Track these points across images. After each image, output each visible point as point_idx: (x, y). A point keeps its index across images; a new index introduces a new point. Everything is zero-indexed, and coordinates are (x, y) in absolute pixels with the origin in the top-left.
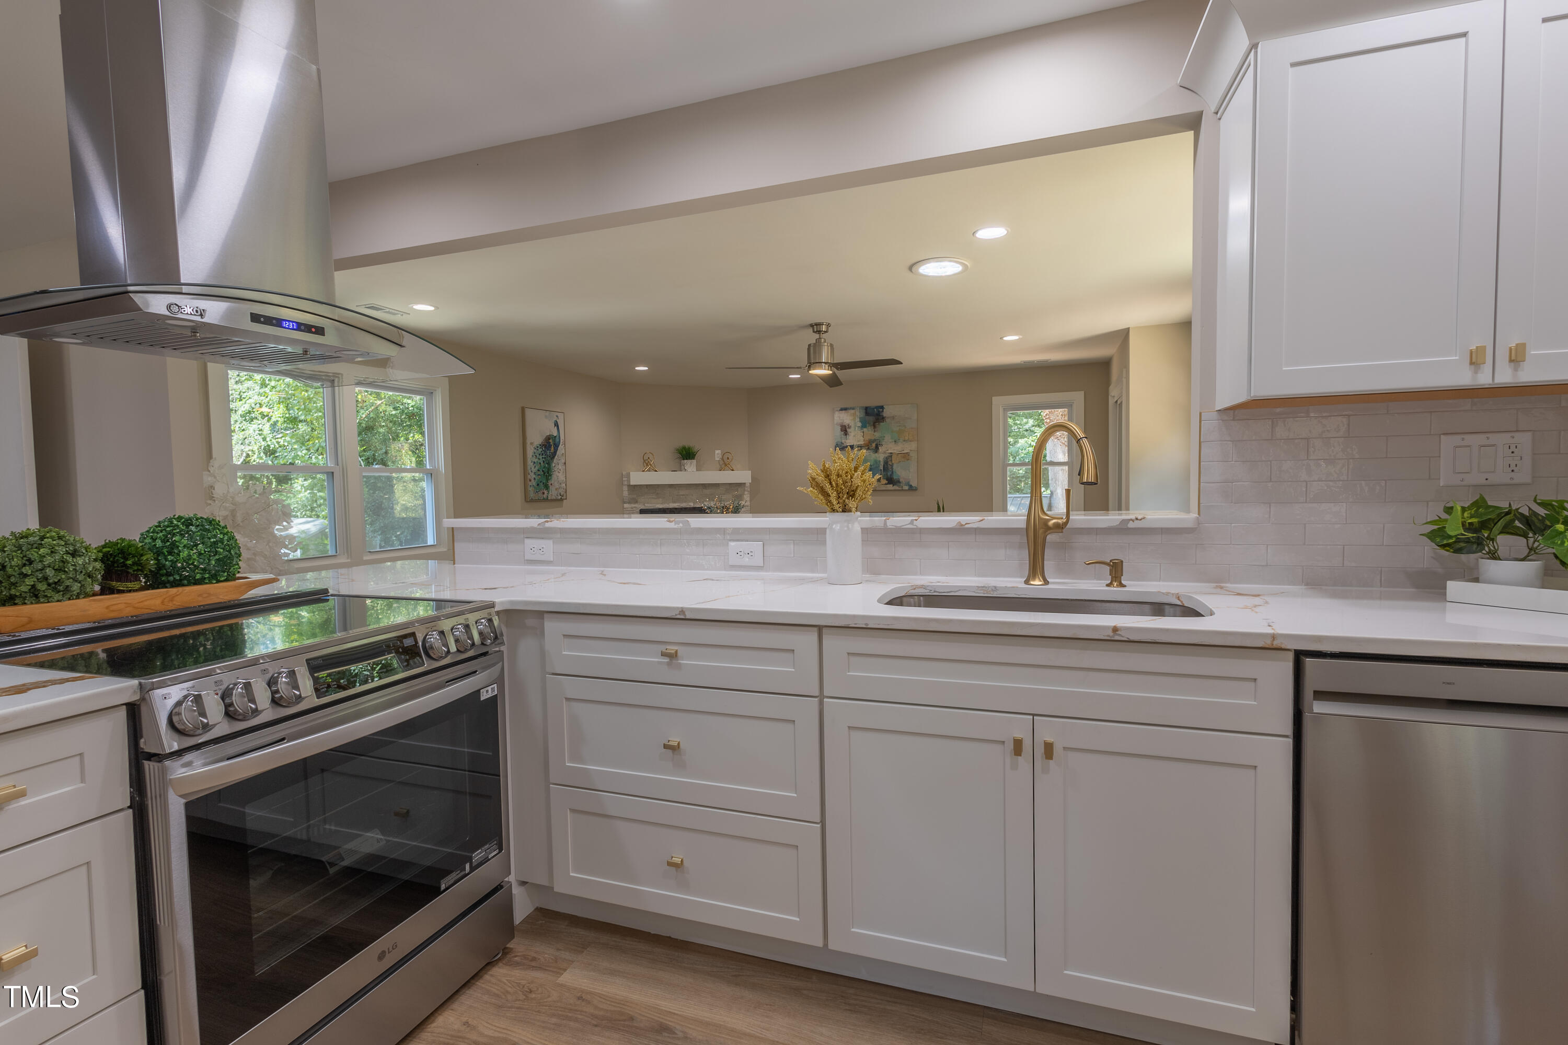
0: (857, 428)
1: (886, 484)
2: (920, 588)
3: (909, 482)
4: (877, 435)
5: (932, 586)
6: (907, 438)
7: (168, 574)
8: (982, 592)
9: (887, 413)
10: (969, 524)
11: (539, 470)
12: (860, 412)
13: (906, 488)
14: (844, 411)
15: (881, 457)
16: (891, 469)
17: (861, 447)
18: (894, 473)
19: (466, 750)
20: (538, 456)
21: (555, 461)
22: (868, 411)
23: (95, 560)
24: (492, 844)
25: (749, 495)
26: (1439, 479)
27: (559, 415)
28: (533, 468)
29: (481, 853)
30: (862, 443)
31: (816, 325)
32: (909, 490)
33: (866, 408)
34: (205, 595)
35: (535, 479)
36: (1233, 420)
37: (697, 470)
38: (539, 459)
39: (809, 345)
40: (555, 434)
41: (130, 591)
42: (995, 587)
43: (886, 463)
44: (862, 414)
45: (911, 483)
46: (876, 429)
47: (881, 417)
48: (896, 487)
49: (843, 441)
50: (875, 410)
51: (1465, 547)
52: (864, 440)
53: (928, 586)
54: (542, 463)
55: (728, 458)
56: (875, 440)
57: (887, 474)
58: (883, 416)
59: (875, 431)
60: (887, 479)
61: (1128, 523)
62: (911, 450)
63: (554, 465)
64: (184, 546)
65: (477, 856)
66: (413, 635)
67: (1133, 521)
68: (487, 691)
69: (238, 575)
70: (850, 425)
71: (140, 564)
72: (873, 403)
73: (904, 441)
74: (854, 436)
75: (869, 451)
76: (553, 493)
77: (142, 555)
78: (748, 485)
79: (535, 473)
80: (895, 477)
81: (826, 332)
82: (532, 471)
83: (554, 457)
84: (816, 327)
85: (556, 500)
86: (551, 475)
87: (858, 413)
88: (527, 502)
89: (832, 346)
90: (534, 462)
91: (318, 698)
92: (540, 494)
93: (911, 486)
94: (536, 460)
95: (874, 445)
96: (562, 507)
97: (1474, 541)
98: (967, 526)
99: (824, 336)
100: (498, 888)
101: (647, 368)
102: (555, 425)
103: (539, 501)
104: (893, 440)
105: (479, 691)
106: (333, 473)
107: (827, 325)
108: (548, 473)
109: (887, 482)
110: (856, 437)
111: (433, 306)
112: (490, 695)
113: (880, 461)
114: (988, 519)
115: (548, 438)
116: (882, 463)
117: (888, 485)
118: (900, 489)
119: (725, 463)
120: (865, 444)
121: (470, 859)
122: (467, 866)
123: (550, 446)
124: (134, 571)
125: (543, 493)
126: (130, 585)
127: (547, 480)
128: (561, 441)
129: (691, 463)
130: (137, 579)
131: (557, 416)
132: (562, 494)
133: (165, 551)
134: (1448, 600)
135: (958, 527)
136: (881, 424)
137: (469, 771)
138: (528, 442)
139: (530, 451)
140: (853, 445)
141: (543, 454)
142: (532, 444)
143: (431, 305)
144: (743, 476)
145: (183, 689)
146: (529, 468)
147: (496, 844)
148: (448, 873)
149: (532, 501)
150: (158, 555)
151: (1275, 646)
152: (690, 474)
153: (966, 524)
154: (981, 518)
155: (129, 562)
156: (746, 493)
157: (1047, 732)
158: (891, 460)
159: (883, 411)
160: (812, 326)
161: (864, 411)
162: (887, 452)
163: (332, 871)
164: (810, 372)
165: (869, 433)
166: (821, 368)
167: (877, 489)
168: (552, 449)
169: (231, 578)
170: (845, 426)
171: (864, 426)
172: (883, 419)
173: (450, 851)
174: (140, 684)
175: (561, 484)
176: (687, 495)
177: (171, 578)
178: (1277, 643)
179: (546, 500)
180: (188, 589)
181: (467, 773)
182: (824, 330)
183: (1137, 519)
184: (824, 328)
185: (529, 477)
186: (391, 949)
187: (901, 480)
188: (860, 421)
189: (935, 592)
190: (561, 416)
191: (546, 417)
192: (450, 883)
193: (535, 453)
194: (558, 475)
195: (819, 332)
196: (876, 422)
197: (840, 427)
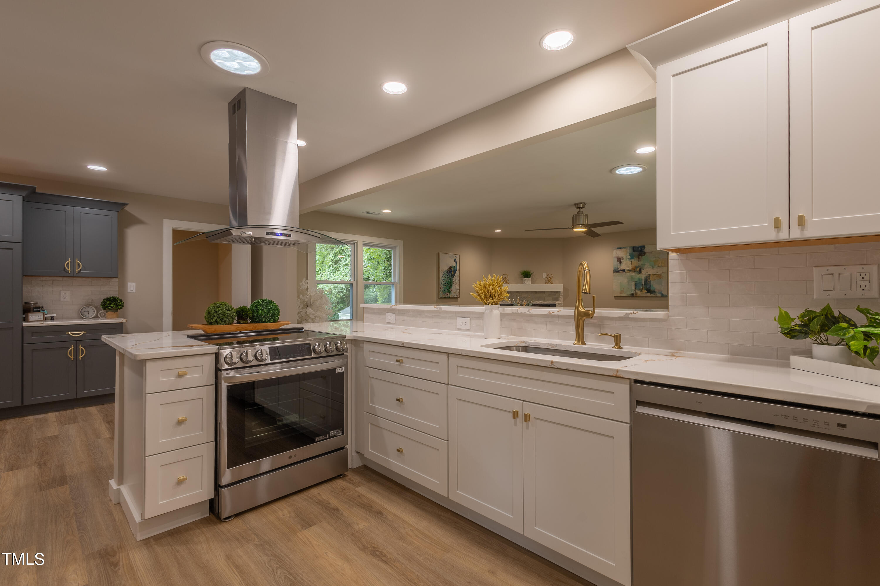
0: (627, 259)
1: (646, 293)
2: (523, 343)
3: (662, 292)
4: (640, 263)
5: (528, 342)
6: (660, 265)
7: (256, 319)
8: (550, 346)
9: (647, 250)
10: (553, 312)
11: (445, 283)
12: (629, 250)
13: (660, 295)
14: (619, 250)
15: (643, 276)
16: (649, 284)
17: (630, 270)
18: (651, 286)
19: (331, 391)
20: (445, 276)
21: (454, 278)
22: (634, 249)
23: (234, 312)
24: (339, 430)
25: (562, 298)
26: (814, 294)
27: (457, 256)
28: (442, 282)
29: (334, 432)
30: (631, 268)
31: (577, 204)
32: (661, 297)
33: (633, 248)
34: (266, 327)
35: (443, 287)
36: (687, 259)
37: (531, 284)
38: (446, 278)
39: (573, 215)
40: (455, 265)
41: (244, 324)
42: (556, 344)
43: (646, 280)
44: (631, 251)
45: (663, 293)
46: (639, 260)
47: (643, 252)
48: (652, 295)
49: (619, 267)
50: (639, 248)
51: (798, 335)
52: (632, 267)
53: (527, 342)
54: (447, 279)
55: (550, 277)
56: (639, 266)
57: (647, 287)
58: (644, 252)
59: (639, 261)
60: (647, 290)
61: (629, 315)
62: (663, 272)
63: (453, 281)
64: (260, 309)
65: (332, 433)
66: (309, 344)
67: (632, 314)
68: (339, 370)
69: (278, 321)
70: (623, 257)
71: (247, 315)
72: (637, 244)
73: (658, 267)
74: (626, 264)
75: (635, 273)
76: (452, 295)
77: (248, 312)
78: (562, 292)
79: (443, 285)
80: (652, 289)
81: (583, 208)
82: (442, 284)
83: (453, 277)
84: (577, 205)
85: (454, 298)
86: (452, 286)
87: (628, 251)
88: (439, 298)
89: (587, 215)
90: (443, 279)
91: (271, 361)
92: (446, 295)
93: (663, 294)
94: (444, 278)
95: (638, 269)
96: (457, 301)
97: (803, 332)
98: (553, 314)
99: (582, 210)
100: (343, 448)
101: (501, 231)
102: (455, 261)
103: (444, 298)
104: (651, 266)
105: (336, 368)
106: (352, 284)
107: (584, 204)
108: (450, 284)
109: (647, 292)
110: (626, 265)
111: (391, 210)
112: (341, 371)
113: (642, 279)
114: (562, 311)
115: (451, 267)
116: (643, 280)
117: (647, 294)
118: (655, 296)
119: (548, 280)
120: (632, 269)
121: (329, 434)
122: (328, 436)
123: (452, 271)
124: (245, 317)
125: (447, 294)
126: (244, 321)
127: (450, 288)
128: (458, 269)
129: (528, 280)
130: (247, 319)
131: (456, 257)
132: (457, 295)
133: (255, 311)
134: (792, 366)
135: (548, 314)
136: (643, 256)
137: (331, 399)
138: (440, 269)
139: (441, 274)
140: (625, 270)
141: (448, 275)
142: (442, 270)
143: (389, 210)
144: (558, 287)
145: (229, 351)
146: (440, 282)
147: (341, 431)
148: (319, 435)
149: (441, 298)
150: (253, 312)
151: (618, 376)
152: (528, 286)
153: (552, 313)
154: (559, 310)
155: (244, 314)
156: (561, 296)
157: (528, 409)
158: (650, 278)
159: (644, 249)
160: (575, 204)
161: (632, 249)
162: (647, 273)
163: (279, 424)
164: (574, 230)
165: (635, 262)
166: (579, 228)
167: (640, 296)
168: (453, 273)
169: (275, 321)
170: (620, 258)
171: (632, 258)
172: (644, 253)
173: (320, 427)
174: (218, 347)
175: (457, 290)
176: (526, 297)
177: (256, 320)
178: (619, 374)
179: (449, 298)
180: (260, 324)
181: (331, 400)
182: (582, 207)
183: (633, 313)
184: (582, 206)
185: (440, 286)
186: (294, 456)
187: (656, 291)
188: (630, 255)
189: (530, 345)
190: (458, 256)
191: (450, 257)
192: (320, 440)
193: (443, 275)
194: (455, 286)
195: (579, 208)
196: (639, 256)
197: (617, 259)
